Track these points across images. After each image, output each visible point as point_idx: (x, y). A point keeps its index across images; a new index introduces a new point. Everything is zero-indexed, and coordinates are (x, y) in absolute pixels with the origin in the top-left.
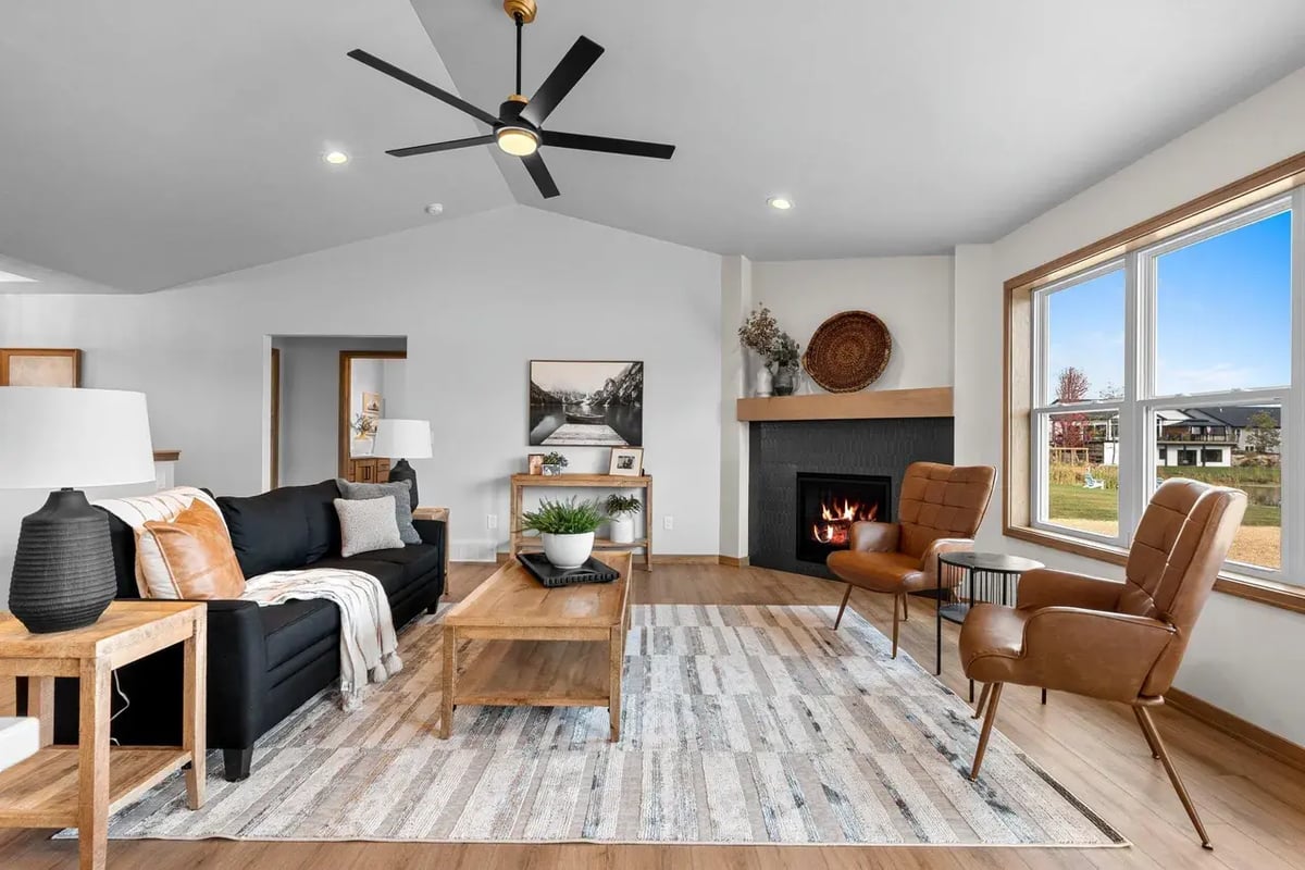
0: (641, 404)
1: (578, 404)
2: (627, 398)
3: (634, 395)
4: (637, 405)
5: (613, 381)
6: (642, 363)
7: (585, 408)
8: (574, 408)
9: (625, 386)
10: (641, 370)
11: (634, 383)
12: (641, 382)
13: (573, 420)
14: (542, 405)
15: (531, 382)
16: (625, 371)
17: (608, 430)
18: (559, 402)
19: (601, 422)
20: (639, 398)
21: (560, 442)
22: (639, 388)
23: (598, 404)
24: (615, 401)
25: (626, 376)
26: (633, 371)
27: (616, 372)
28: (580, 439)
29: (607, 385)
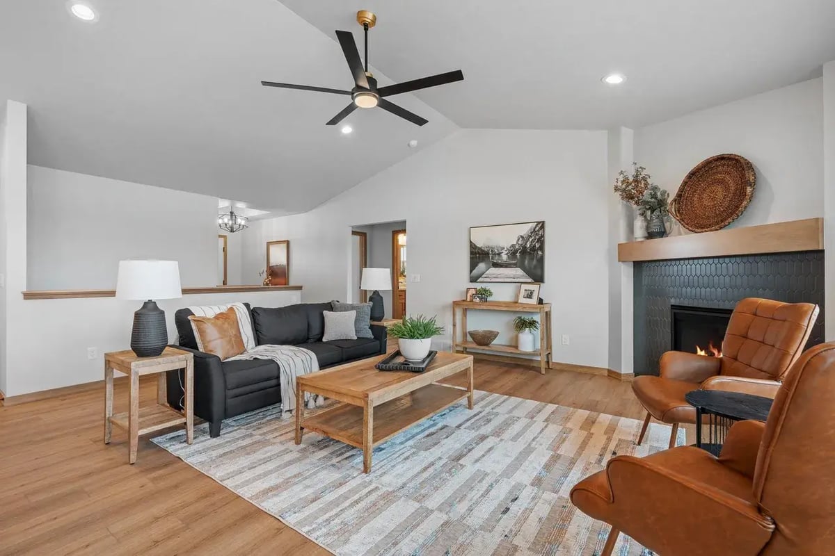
0: (543, 252)
1: (499, 254)
2: (533, 249)
3: (537, 246)
4: (540, 253)
5: (522, 237)
6: (543, 222)
7: (504, 257)
8: (497, 257)
9: (531, 240)
10: (543, 227)
11: (537, 237)
12: (543, 236)
13: (496, 265)
14: (478, 255)
15: (471, 242)
16: (531, 230)
17: (519, 271)
18: (487, 254)
19: (515, 265)
20: (542, 248)
21: (488, 280)
22: (541, 240)
23: (513, 253)
24: (524, 251)
25: (532, 233)
26: (537, 228)
27: (525, 230)
28: (501, 278)
29: (518, 240)
